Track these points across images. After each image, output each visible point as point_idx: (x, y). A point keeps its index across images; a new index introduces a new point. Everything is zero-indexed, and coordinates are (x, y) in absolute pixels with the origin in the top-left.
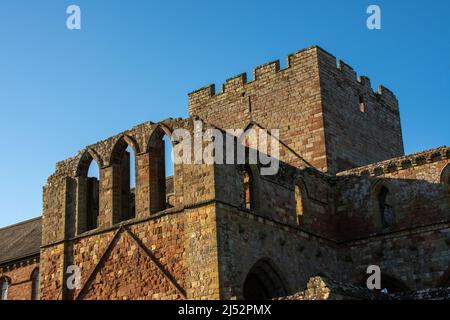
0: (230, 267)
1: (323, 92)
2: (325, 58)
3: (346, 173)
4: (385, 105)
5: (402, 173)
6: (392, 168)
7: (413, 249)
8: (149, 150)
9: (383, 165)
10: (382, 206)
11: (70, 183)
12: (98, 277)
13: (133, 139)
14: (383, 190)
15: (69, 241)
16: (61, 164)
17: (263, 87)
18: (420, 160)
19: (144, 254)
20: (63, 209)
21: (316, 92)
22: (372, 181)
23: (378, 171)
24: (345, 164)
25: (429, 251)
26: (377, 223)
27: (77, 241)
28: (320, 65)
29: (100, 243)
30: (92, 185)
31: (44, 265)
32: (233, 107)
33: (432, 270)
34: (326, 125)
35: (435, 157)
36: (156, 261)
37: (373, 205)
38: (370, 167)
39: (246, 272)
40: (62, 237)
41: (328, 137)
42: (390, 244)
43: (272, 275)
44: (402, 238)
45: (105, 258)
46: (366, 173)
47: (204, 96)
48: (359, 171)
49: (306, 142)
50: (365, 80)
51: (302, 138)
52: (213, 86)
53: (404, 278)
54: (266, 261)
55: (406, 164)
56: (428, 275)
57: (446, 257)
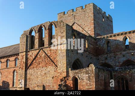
0: (69, 61)
1: (94, 15)
2: (95, 6)
3: (99, 37)
4: (109, 19)
5: (113, 38)
6: (111, 36)
7: (115, 57)
8: (49, 29)
9: (109, 35)
10: (108, 46)
11: (27, 36)
12: (34, 61)
13: (44, 26)
14: (108, 42)
15: (27, 52)
16: (25, 31)
17: (78, 13)
18: (118, 35)
19: (46, 56)
20: (25, 43)
21: (92, 15)
22: (106, 39)
23: (107, 37)
24: (99, 35)
25: (119, 58)
26: (106, 51)
27: (29, 51)
28: (94, 8)
29: (35, 53)
30: (32, 38)
31: (20, 57)
32: (69, 18)
33: (119, 63)
34: (94, 24)
35: (122, 34)
36: (50, 58)
37: (105, 46)
38: (105, 36)
39: (73, 62)
40: (25, 50)
41: (95, 28)
42: (109, 56)
43: (79, 63)
44: (112, 54)
45: (36, 56)
46: (104, 37)
47: (62, 15)
48: (102, 37)
49: (89, 28)
50: (105, 13)
52: (64, 12)
53: (112, 64)
54: (78, 59)
55: (115, 36)
56: (118, 64)
57: (122, 59)
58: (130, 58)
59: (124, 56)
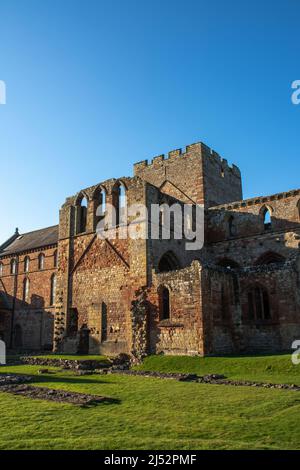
0: (152, 254)
1: (203, 166)
2: (205, 149)
3: (214, 208)
4: (235, 173)
5: (241, 209)
6: (236, 206)
7: (244, 247)
8: (113, 192)
9: (232, 204)
10: (230, 226)
11: (72, 208)
12: (86, 257)
13: (104, 187)
14: (231, 217)
15: (72, 238)
16: (68, 199)
17: (173, 162)
18: (250, 203)
19: (109, 246)
20: (69, 222)
21: (200, 166)
22: (227, 212)
23: (230, 208)
24: (213, 204)
25: (252, 248)
26: (227, 234)
27: (76, 238)
28: (202, 152)
29: (87, 239)
30: (83, 210)
31: (60, 249)
32: (156, 172)
33: (252, 258)
34: (204, 183)
35: (257, 202)
36: (115, 250)
37: (226, 225)
38: (226, 206)
39: (160, 256)
40: (68, 235)
41: (205, 190)
42: (233, 245)
43: (173, 259)
44: (239, 242)
45: (89, 247)
46: (223, 208)
47: (142, 166)
48: (220, 208)
49: (193, 192)
50: (225, 161)
51: (192, 189)
52: (146, 161)
53: (238, 261)
54: (171, 252)
55: (243, 205)
56: (250, 260)
57: (259, 251)
58: (273, 249)
59: (261, 244)
